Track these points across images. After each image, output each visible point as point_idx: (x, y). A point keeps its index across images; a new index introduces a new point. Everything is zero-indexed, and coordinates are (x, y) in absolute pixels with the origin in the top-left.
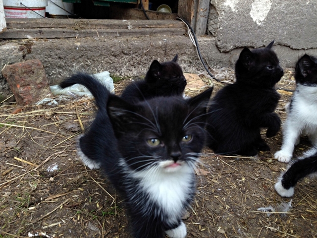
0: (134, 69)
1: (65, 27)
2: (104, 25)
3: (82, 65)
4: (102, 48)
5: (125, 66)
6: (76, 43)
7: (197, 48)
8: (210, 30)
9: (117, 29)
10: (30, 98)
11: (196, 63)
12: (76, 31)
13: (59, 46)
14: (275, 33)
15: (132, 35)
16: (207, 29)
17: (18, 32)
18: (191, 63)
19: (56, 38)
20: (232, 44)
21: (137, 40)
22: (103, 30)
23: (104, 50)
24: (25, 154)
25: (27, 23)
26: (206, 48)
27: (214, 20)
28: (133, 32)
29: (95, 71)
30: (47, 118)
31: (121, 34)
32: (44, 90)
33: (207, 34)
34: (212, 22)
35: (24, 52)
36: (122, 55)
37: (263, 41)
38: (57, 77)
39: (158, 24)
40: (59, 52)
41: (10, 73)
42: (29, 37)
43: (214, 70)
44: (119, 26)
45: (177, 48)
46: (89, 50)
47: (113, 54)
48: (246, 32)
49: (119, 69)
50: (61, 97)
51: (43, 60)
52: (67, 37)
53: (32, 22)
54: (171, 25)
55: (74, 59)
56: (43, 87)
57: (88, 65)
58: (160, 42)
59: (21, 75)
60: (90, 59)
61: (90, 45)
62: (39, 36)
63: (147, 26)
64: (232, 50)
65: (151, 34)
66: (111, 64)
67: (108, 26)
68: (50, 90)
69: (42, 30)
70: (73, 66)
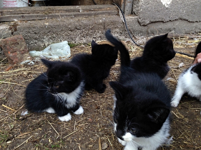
0: (84, 38)
1: (39, 13)
2: (64, 10)
3: (50, 37)
4: (62, 26)
5: (78, 37)
6: (45, 23)
7: (125, 24)
8: (134, 11)
9: (73, 13)
10: (17, 60)
11: (125, 33)
12: (46, 15)
13: (34, 26)
14: (178, 12)
15: (83, 16)
16: (132, 10)
17: (8, 17)
18: (121, 33)
19: (33, 20)
20: (149, 20)
21: (86, 20)
22: (63, 14)
23: (64, 27)
24: (9, 102)
25: (14, 11)
26: (131, 23)
27: (136, 5)
28: (83, 14)
29: (59, 40)
30: (25, 76)
31: (75, 16)
32: (25, 55)
33: (133, 14)
34: (135, 6)
35: (12, 30)
36: (76, 30)
37: (169, 17)
38: (34, 45)
39: (100, 8)
40: (35, 29)
41: (4, 44)
42: (16, 20)
43: (137, 37)
44: (74, 11)
45: (112, 24)
46: (54, 28)
47: (70, 29)
48: (158, 12)
49: (74, 39)
50: (36, 59)
51: (25, 35)
52: (40, 19)
53: (17, 10)
54: (108, 9)
55: (45, 34)
56: (25, 53)
57: (54, 37)
58: (101, 21)
59: (10, 46)
60: (55, 33)
61: (55, 25)
62: (22, 19)
63: (92, 10)
64: (148, 24)
65: (95, 15)
66: (69, 36)
67: (67, 11)
68: (30, 54)
69: (24, 15)
70: (44, 38)
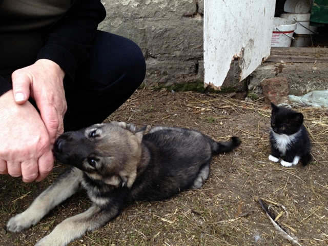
1: (308, 55)
3: (314, 83)
6: (313, 68)
12: (316, 58)
13: (301, 69)
17: (275, 58)
19: (300, 62)
29: (324, 88)
35: (277, 72)
38: (294, 89)
40: (300, 73)
41: (266, 84)
42: (282, 61)
46: (323, 73)
50: (294, 103)
51: (288, 77)
52: (308, 62)
55: (310, 79)
56: (284, 96)
57: (319, 84)
59: (273, 87)
60: (322, 79)
61: (324, 70)
62: (289, 61)
68: (288, 98)
69: (292, 56)
70: (307, 83)
